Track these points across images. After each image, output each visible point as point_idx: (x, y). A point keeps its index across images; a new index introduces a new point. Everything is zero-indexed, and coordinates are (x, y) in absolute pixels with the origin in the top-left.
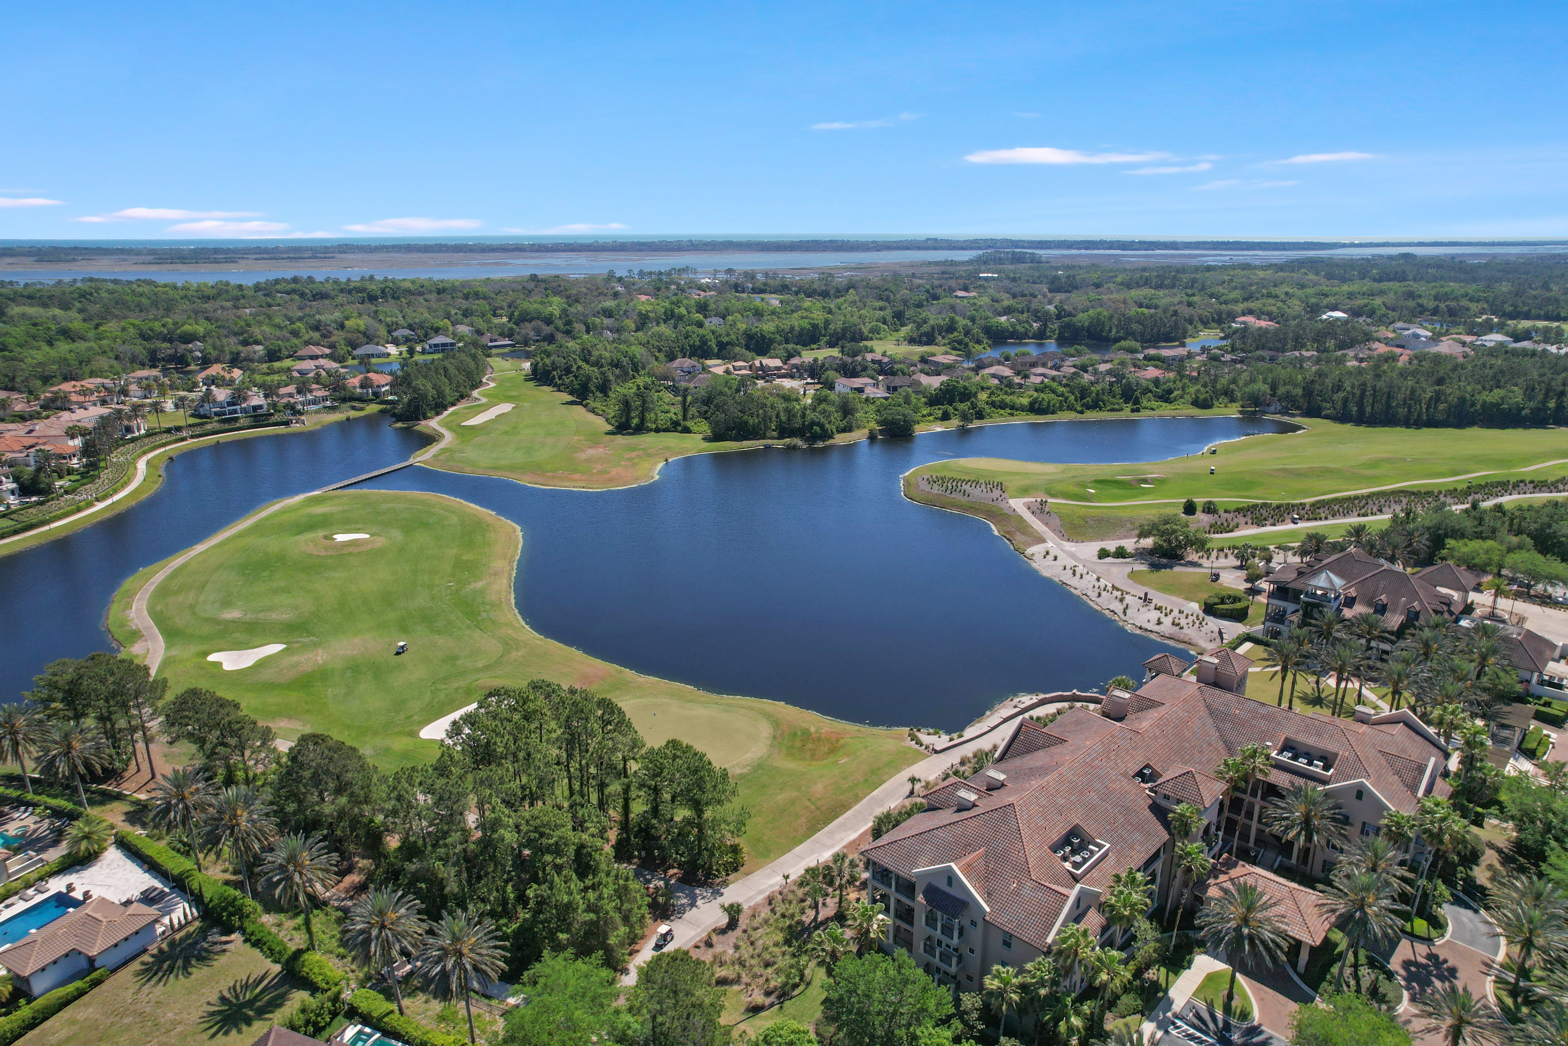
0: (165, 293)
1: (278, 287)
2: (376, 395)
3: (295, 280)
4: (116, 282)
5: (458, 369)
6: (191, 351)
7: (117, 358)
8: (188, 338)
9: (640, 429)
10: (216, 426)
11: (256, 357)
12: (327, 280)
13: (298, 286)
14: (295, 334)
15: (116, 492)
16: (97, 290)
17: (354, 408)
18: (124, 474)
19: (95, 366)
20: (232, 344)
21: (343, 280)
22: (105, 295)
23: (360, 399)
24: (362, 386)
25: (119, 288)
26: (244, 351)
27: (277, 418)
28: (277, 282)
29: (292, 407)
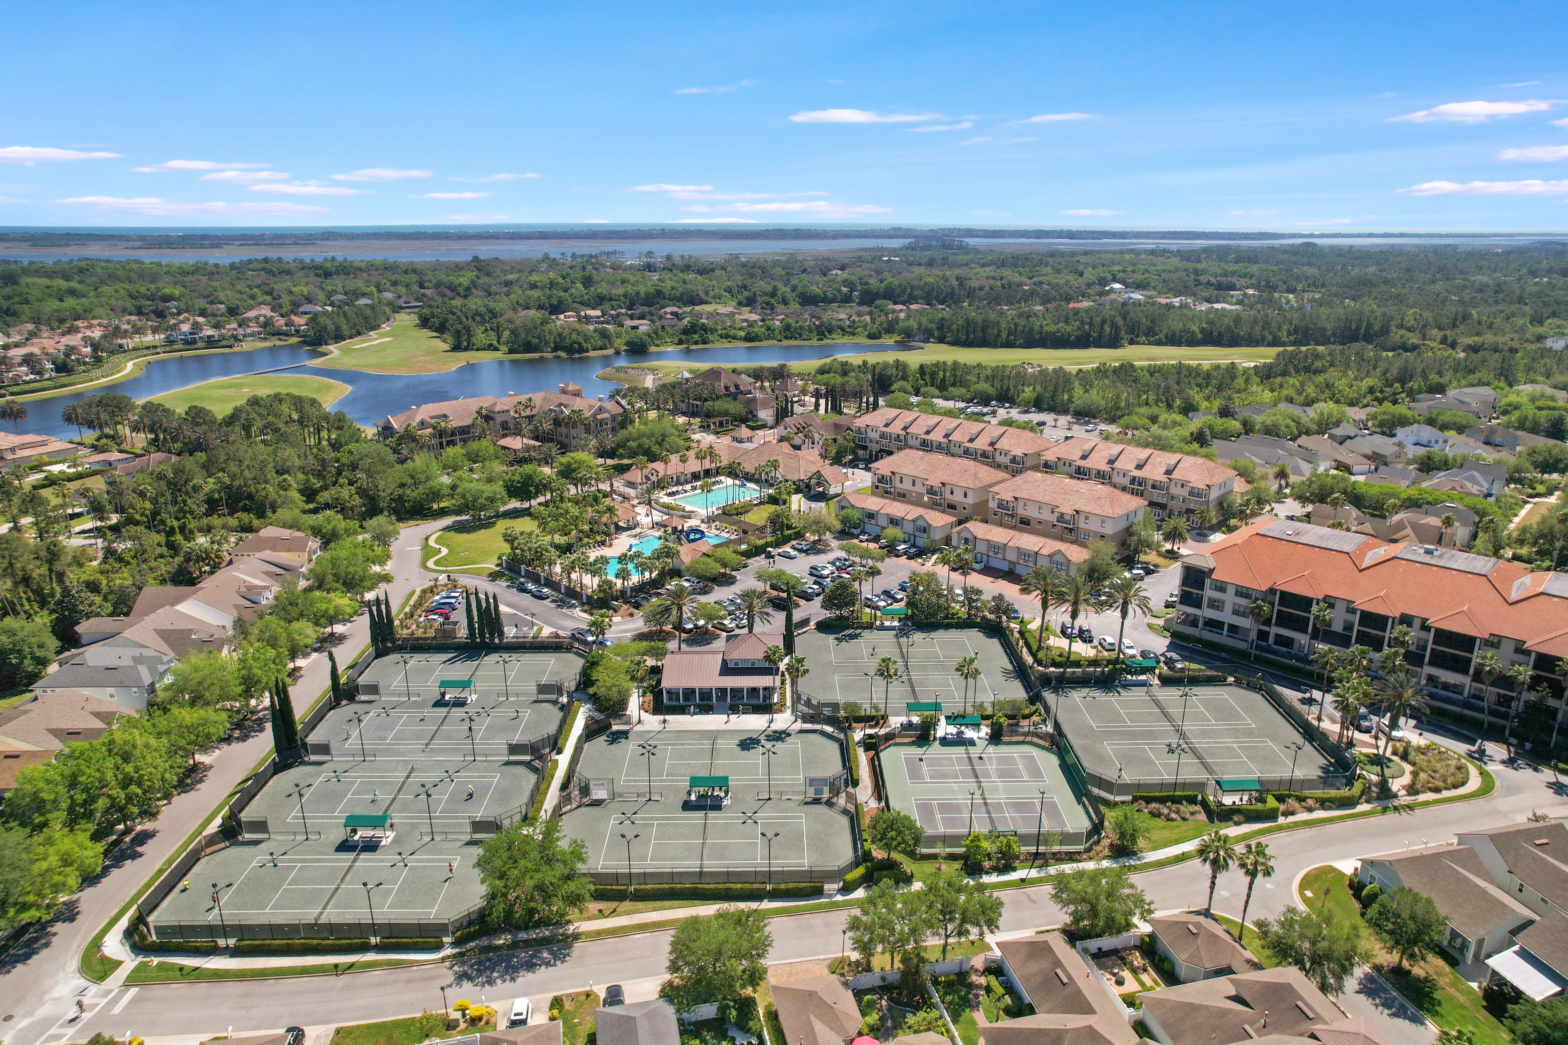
0: (150, 269)
1: (251, 266)
2: (297, 331)
3: (266, 260)
4: (108, 261)
5: (356, 314)
6: (168, 308)
7: (112, 310)
8: (167, 299)
9: (466, 349)
10: (181, 346)
11: (219, 313)
12: (294, 261)
13: (268, 266)
14: (253, 297)
15: (114, 374)
16: (93, 266)
17: (280, 340)
18: (117, 368)
19: (95, 313)
20: (202, 303)
21: (308, 261)
22: (99, 270)
23: (286, 334)
24: (287, 325)
25: (110, 265)
26: (210, 308)
27: (224, 343)
28: (250, 262)
29: (236, 338)
